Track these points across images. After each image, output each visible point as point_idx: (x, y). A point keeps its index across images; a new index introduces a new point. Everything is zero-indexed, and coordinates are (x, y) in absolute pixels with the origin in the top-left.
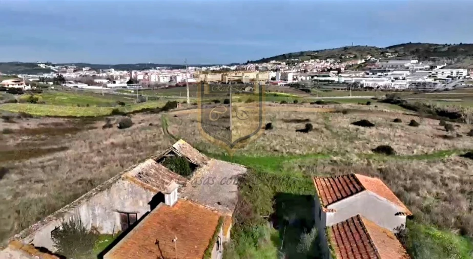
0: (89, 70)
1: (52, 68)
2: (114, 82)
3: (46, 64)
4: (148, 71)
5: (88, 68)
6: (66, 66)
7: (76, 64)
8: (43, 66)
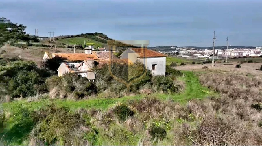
0: (194, 50)
1: (176, 48)
2: (204, 55)
3: (174, 47)
4: (225, 50)
5: (193, 49)
6: (183, 48)
7: (188, 47)
8: (172, 48)
